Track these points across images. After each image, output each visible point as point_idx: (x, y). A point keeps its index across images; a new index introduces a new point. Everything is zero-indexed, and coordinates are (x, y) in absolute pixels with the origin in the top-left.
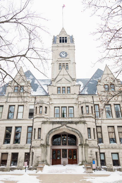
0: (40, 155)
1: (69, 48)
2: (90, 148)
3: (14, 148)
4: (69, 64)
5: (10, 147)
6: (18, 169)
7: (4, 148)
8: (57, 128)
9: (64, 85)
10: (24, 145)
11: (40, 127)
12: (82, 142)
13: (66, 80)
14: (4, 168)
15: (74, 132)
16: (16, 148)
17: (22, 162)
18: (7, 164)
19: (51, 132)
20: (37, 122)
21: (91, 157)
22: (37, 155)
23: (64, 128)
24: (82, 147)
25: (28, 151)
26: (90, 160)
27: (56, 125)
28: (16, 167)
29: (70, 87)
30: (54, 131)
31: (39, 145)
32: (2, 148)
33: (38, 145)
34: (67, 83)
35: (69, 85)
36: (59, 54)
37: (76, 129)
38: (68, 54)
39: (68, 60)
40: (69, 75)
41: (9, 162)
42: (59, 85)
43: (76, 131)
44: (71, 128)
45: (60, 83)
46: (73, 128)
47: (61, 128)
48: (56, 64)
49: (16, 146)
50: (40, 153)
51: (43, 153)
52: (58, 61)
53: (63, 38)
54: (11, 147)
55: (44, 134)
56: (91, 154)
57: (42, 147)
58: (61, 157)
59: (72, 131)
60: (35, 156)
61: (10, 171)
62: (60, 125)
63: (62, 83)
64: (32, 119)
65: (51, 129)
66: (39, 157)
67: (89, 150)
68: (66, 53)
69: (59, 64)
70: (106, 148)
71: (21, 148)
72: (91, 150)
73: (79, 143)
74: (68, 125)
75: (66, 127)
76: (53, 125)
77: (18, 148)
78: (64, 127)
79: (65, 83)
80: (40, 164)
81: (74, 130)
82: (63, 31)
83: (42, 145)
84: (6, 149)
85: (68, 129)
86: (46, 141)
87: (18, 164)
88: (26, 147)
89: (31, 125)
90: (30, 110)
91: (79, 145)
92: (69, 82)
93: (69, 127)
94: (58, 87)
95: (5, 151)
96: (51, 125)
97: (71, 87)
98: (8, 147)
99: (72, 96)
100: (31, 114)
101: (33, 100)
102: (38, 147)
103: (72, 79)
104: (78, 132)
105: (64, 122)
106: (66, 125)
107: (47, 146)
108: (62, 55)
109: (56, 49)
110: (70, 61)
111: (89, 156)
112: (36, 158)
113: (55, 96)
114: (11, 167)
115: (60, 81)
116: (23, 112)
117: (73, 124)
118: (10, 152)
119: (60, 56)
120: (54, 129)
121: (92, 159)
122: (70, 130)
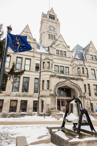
0: (50, 104)
1: (56, 24)
2: (87, 99)
3: (24, 96)
4: (56, 36)
5: (19, 95)
6: (29, 115)
7: (14, 95)
8: (63, 82)
9: (61, 49)
10: (33, 94)
11: (49, 79)
12: (81, 95)
13: (63, 46)
14: (14, 114)
15: (75, 86)
16: (26, 96)
17: (31, 108)
18: (17, 110)
19: (58, 85)
20: (46, 75)
21: (87, 106)
22: (48, 103)
23: (68, 83)
24: (82, 98)
25: (36, 99)
26: (87, 109)
27: (62, 79)
28: (26, 113)
29: (65, 52)
30: (61, 84)
31: (49, 95)
32: (12, 95)
33: (47, 95)
34: (64, 48)
35: (65, 50)
36: (49, 27)
37: (77, 85)
38: (55, 29)
39: (56, 33)
40: (65, 42)
41: (18, 108)
42: (57, 49)
43: (77, 86)
44: (73, 83)
45: (59, 47)
46: (75, 83)
47: (66, 82)
48: (46, 33)
49: (25, 95)
50: (50, 102)
51: (53, 102)
52: (48, 32)
53: (52, 15)
54: (21, 95)
55: (53, 86)
56: (88, 104)
57: (52, 97)
58: (61, 106)
59: (74, 85)
60: (46, 104)
61: (21, 117)
62: (65, 80)
63: (60, 48)
64: (39, 72)
65: (58, 82)
66: (49, 105)
67: (86, 101)
68: (54, 28)
69: (49, 35)
70: (93, 100)
71: (30, 96)
72: (87, 101)
73: (79, 96)
74: (71, 80)
75: (69, 82)
76: (59, 79)
77: (27, 96)
78: (68, 81)
79: (62, 48)
80: (57, 112)
81: (75, 85)
82: (52, 10)
83: (51, 95)
84: (16, 96)
85: (71, 84)
86: (55, 91)
87: (27, 110)
88: (35, 96)
89: (39, 77)
90: (37, 64)
91: (79, 97)
92: (65, 48)
93: (72, 82)
94: (57, 50)
95: (14, 98)
96: (58, 79)
97: (67, 52)
98: (17, 95)
99: (68, 59)
100: (37, 68)
101: (39, 56)
102: (48, 97)
103: (67, 46)
104: (78, 87)
105: (68, 77)
106: (69, 80)
107: (56, 96)
108: (51, 28)
109: (47, 22)
110: (57, 34)
111: (86, 105)
112: (47, 106)
113: (55, 56)
114: (21, 113)
115: (59, 45)
116: (30, 65)
117: (74, 80)
118: (20, 99)
119: (50, 29)
120: (60, 82)
121: (88, 108)
122: (72, 84)
